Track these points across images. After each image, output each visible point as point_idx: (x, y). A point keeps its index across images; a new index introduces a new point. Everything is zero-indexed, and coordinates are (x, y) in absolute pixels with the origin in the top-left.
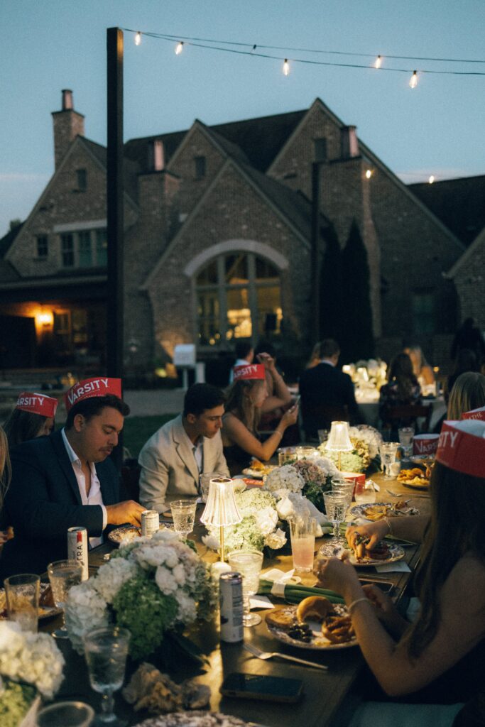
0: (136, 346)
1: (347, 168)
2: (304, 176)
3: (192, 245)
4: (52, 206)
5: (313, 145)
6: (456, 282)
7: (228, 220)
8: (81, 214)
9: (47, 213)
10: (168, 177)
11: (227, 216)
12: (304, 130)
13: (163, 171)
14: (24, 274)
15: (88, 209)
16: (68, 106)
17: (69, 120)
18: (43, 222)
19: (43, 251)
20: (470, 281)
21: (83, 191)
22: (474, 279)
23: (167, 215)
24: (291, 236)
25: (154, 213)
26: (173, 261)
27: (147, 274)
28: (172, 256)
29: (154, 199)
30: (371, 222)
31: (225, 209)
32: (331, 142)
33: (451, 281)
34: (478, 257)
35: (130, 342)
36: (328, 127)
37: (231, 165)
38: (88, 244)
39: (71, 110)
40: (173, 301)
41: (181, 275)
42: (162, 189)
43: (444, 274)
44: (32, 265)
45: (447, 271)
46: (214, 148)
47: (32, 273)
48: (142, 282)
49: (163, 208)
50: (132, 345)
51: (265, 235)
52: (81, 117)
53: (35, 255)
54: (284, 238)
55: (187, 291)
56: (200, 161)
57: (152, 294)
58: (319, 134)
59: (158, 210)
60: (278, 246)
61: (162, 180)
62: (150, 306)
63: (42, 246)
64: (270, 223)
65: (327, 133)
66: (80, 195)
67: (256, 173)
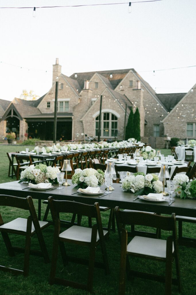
0: (78, 135)
1: (137, 92)
2: (126, 90)
3: (95, 110)
4: (52, 93)
5: (129, 82)
6: (164, 123)
7: (105, 104)
8: (61, 96)
9: (51, 95)
10: (89, 91)
11: (105, 103)
12: (127, 78)
13: (88, 89)
14: (43, 113)
15: (63, 95)
16: (57, 63)
17: (57, 67)
18: (49, 98)
19: (49, 106)
20: (167, 124)
21: (62, 90)
22: (168, 123)
23: (89, 101)
24: (121, 109)
25: (85, 100)
26: (90, 113)
27: (82, 116)
28: (89, 112)
29: (85, 96)
30: (143, 106)
31: (104, 101)
32: (134, 82)
33: (162, 123)
34: (170, 118)
35: (77, 134)
36: (133, 78)
37: (107, 90)
38: (63, 105)
39: (58, 64)
40: (89, 124)
41: (91, 117)
42: (88, 94)
43: (161, 121)
44: (45, 110)
45: (162, 120)
46: (101, 80)
47: (45, 113)
48: (81, 118)
49: (88, 99)
50: (77, 135)
51: (114, 108)
52: (61, 66)
53: (46, 107)
54: (120, 110)
55: (93, 122)
56: (97, 83)
57: (83, 122)
58: (131, 79)
59: (86, 99)
60: (118, 111)
61: (88, 92)
62: (83, 125)
63: (49, 105)
64: (116, 106)
65: (133, 79)
66: (61, 91)
67: (112, 90)
